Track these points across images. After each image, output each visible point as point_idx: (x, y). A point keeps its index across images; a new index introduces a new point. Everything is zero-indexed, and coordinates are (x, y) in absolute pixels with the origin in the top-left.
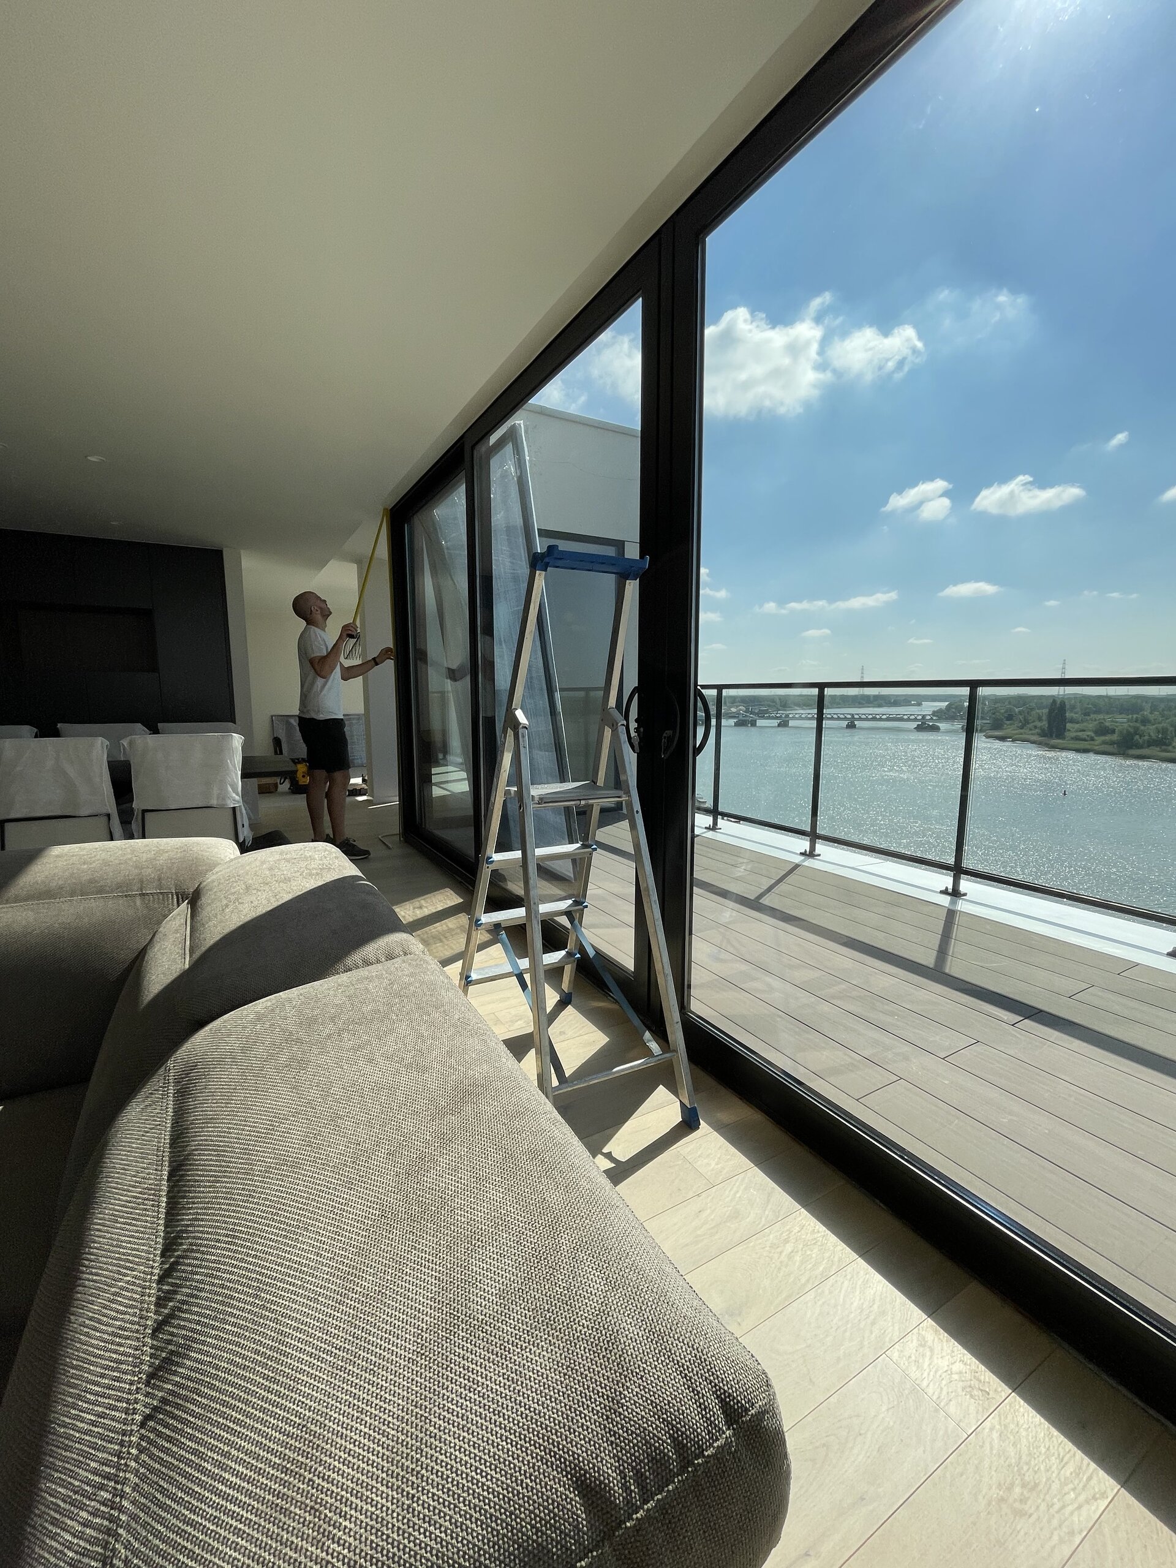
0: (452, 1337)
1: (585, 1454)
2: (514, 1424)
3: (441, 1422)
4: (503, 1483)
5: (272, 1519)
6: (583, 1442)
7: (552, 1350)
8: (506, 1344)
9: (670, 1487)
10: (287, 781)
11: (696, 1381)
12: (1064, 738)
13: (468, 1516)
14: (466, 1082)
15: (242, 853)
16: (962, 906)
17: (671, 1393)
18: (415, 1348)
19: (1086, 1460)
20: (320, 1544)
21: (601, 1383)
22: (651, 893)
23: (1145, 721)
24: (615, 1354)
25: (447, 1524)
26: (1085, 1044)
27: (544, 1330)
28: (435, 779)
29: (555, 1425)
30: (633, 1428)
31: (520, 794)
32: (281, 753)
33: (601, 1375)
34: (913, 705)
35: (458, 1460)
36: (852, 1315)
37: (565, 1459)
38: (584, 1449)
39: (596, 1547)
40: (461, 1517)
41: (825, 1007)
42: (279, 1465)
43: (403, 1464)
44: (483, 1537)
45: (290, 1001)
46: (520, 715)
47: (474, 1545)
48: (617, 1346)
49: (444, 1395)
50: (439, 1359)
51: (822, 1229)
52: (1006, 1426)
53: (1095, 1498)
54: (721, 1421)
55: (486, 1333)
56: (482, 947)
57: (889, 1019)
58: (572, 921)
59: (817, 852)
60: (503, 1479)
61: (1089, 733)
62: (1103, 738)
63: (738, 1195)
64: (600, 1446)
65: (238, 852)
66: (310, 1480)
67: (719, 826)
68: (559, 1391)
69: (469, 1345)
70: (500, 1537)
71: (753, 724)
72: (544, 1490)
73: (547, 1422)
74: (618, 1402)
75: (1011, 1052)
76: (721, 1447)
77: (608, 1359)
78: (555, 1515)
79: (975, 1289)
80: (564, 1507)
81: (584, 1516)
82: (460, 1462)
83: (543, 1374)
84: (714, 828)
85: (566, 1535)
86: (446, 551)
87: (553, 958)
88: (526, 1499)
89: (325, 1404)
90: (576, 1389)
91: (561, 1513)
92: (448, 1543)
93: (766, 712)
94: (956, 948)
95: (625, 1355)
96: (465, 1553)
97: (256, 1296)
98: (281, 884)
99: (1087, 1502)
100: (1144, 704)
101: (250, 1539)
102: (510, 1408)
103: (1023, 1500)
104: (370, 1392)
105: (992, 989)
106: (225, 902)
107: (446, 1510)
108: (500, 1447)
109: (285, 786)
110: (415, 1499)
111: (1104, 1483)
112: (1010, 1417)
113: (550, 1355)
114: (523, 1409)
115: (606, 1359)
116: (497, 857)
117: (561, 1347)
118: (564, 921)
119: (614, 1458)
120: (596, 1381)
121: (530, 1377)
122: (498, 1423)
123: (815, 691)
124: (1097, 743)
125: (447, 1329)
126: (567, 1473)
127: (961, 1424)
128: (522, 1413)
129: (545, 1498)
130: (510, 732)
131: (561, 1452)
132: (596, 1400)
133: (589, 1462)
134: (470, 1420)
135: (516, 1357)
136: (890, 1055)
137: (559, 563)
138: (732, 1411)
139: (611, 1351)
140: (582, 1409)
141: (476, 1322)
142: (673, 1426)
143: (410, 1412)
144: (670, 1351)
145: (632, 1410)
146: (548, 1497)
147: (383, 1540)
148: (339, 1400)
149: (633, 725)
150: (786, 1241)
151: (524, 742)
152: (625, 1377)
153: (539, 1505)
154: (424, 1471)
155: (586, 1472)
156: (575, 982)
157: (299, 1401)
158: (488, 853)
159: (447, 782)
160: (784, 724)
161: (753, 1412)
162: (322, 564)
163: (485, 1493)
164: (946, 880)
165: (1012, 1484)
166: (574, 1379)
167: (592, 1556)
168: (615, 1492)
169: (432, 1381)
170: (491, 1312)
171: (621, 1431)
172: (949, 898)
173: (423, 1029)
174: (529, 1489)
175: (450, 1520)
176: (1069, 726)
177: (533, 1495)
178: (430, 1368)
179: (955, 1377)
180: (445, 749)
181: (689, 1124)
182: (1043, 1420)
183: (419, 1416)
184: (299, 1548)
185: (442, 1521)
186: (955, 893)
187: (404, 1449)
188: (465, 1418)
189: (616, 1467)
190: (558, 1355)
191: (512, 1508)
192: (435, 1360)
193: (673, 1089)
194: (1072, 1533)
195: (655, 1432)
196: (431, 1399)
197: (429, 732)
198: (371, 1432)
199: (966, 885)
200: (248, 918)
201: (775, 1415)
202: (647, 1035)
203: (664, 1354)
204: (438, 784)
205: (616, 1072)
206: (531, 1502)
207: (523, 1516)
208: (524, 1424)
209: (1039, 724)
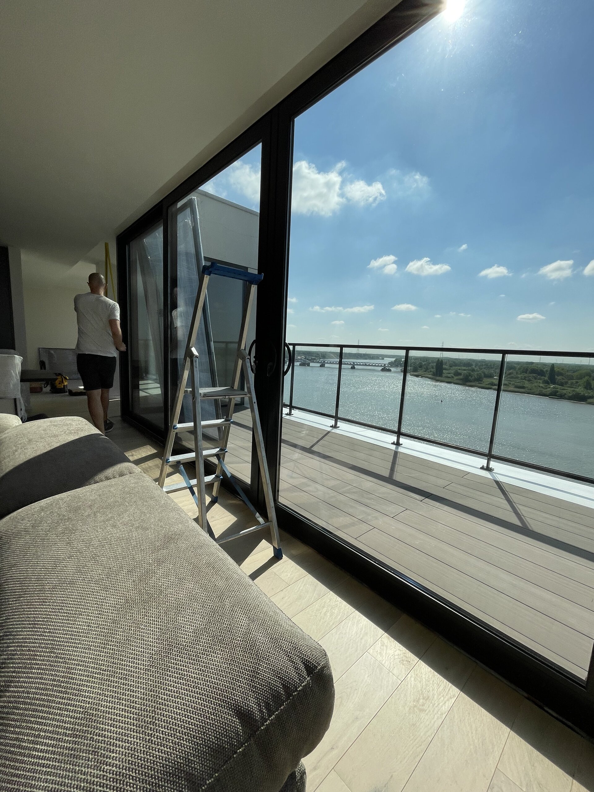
0: (169, 655)
1: (241, 699)
2: (204, 691)
3: (165, 696)
4: (199, 719)
5: (69, 762)
6: (240, 693)
7: (223, 654)
8: (199, 654)
9: (282, 708)
10: (49, 386)
11: (293, 657)
12: (442, 377)
13: (182, 738)
14: (170, 533)
15: (23, 422)
16: (401, 450)
17: (282, 665)
18: (149, 664)
19: (448, 683)
20: (99, 768)
21: (248, 665)
22: (261, 443)
23: (473, 370)
24: (255, 651)
25: (171, 744)
26: (449, 508)
27: (218, 645)
28: (141, 387)
29: (226, 688)
30: (264, 683)
31: (193, 393)
32: (45, 368)
33: (248, 661)
34: (381, 359)
35: (175, 713)
36: (353, 637)
37: (231, 703)
38: (240, 697)
39: (246, 742)
40: (178, 739)
41: (341, 498)
42: (71, 734)
43: (145, 720)
44: (190, 747)
45: (62, 499)
46: (194, 350)
47: (185, 751)
48: (255, 647)
49: (166, 683)
50: (163, 667)
51: (339, 599)
52: (417, 675)
53: (451, 698)
54: (305, 673)
55: (188, 651)
56: (169, 475)
57: (368, 501)
58: (219, 459)
59: (338, 426)
60: (200, 717)
61: (452, 375)
62: (457, 377)
63: (301, 589)
64: (248, 694)
65: (21, 422)
66: (91, 738)
67: (292, 413)
68: (227, 672)
69: (179, 658)
70: (199, 745)
71: (309, 365)
72: (221, 719)
73: (222, 687)
74: (257, 672)
75: (420, 513)
76: (306, 685)
77: (251, 653)
78: (226, 730)
79: (404, 617)
80: (231, 725)
81: (241, 728)
82: (176, 713)
83: (218, 665)
84: (290, 414)
85: (232, 738)
86: (150, 262)
87: (208, 479)
88: (212, 725)
89: (98, 699)
90: (235, 670)
91: (229, 728)
92: (171, 753)
93: (314, 359)
94: (398, 468)
95: (259, 651)
96: (180, 756)
97: (51, 652)
98: (52, 438)
99: (448, 700)
100: (473, 363)
101: (56, 775)
102: (202, 684)
103: (423, 705)
104: (124, 689)
105: (413, 486)
106: (14, 448)
107: (170, 738)
108: (197, 703)
109: (48, 388)
110: (153, 735)
111: (454, 691)
112: (418, 671)
113: (222, 656)
114: (209, 683)
115: (250, 654)
116: (179, 426)
117: (227, 652)
118: (215, 460)
119: (255, 698)
120: (245, 664)
121: (212, 668)
122: (196, 692)
123: (338, 350)
124: (454, 379)
125: (166, 652)
126: (232, 709)
127: (399, 677)
128: (208, 685)
129: (221, 723)
130: (188, 359)
131: (229, 700)
132: (245, 673)
133: (243, 702)
134: (181, 693)
135: (204, 660)
136: (370, 517)
137: (216, 272)
138: (310, 668)
139: (252, 650)
140: (239, 678)
141: (182, 646)
142: (283, 679)
143: (147, 694)
144: (281, 645)
145: (264, 675)
146: (223, 722)
147: (135, 759)
148: (106, 695)
149: (253, 359)
150: (323, 607)
151: (197, 364)
152: (260, 660)
153: (218, 726)
154: (157, 721)
155: (241, 707)
156: (219, 491)
157: (82, 700)
158: (174, 424)
159: (148, 389)
160: (322, 366)
161: (319, 667)
162: (74, 262)
163: (190, 726)
164: (394, 438)
165: (419, 699)
166: (234, 665)
167: (245, 746)
168: (256, 714)
169: (159, 678)
170: (190, 641)
171: (258, 686)
172: (395, 446)
173: (144, 509)
174: (213, 720)
175: (172, 742)
176: (444, 371)
177: (215, 722)
178: (158, 672)
179: (396, 657)
180: (147, 372)
181: (277, 557)
182: (431, 669)
183: (153, 696)
184: (86, 772)
185: (168, 743)
186: (398, 444)
187: (145, 713)
188: (178, 692)
189: (256, 702)
190: (226, 655)
191: (205, 730)
192: (160, 668)
193: (270, 541)
194: (442, 714)
195: (275, 683)
196: (159, 686)
197: (138, 362)
198: (126, 708)
199: (402, 440)
200: (32, 457)
201: (329, 668)
202: (258, 515)
203: (278, 648)
204: (142, 390)
205: (241, 534)
206: (214, 726)
207: (210, 733)
208: (209, 690)
209: (432, 370)
